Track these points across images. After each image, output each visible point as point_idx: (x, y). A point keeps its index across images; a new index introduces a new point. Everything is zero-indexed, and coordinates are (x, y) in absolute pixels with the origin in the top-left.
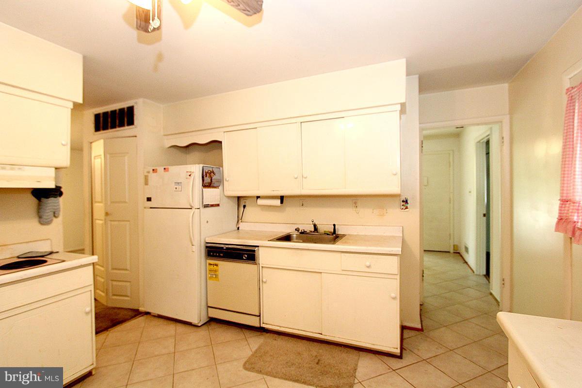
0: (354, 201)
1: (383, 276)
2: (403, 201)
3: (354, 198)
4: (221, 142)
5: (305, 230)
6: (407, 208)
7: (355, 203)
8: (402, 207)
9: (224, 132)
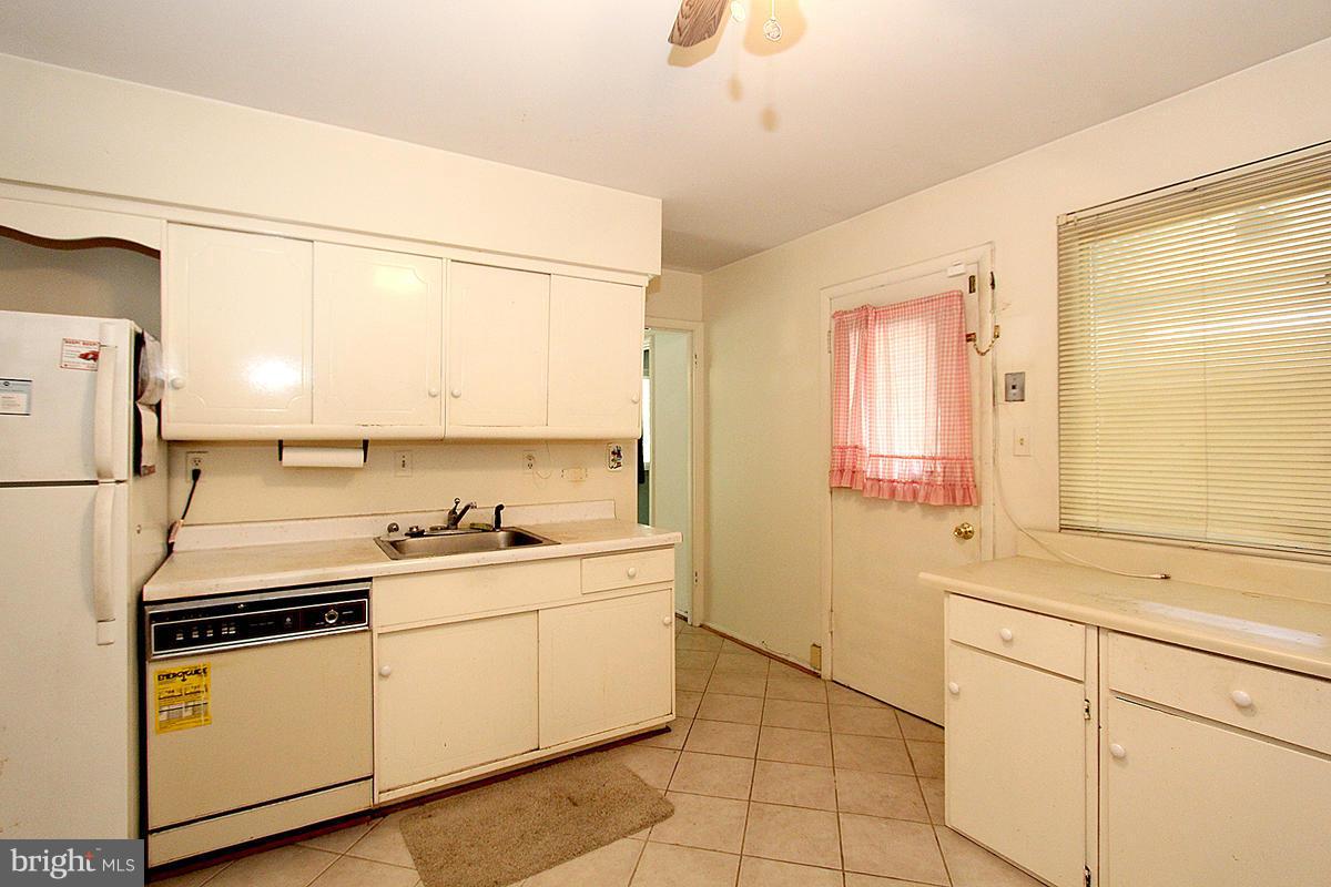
0: (526, 454)
1: (647, 589)
2: (613, 453)
3: (526, 447)
4: (156, 254)
5: (421, 529)
6: (619, 465)
7: (530, 457)
8: (612, 464)
9: (169, 222)
